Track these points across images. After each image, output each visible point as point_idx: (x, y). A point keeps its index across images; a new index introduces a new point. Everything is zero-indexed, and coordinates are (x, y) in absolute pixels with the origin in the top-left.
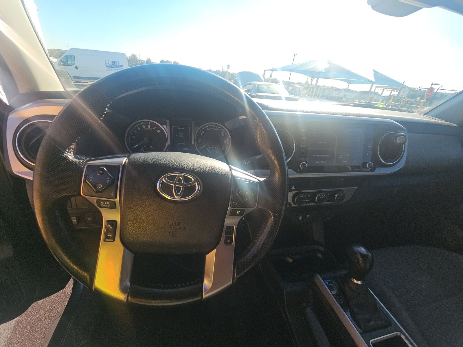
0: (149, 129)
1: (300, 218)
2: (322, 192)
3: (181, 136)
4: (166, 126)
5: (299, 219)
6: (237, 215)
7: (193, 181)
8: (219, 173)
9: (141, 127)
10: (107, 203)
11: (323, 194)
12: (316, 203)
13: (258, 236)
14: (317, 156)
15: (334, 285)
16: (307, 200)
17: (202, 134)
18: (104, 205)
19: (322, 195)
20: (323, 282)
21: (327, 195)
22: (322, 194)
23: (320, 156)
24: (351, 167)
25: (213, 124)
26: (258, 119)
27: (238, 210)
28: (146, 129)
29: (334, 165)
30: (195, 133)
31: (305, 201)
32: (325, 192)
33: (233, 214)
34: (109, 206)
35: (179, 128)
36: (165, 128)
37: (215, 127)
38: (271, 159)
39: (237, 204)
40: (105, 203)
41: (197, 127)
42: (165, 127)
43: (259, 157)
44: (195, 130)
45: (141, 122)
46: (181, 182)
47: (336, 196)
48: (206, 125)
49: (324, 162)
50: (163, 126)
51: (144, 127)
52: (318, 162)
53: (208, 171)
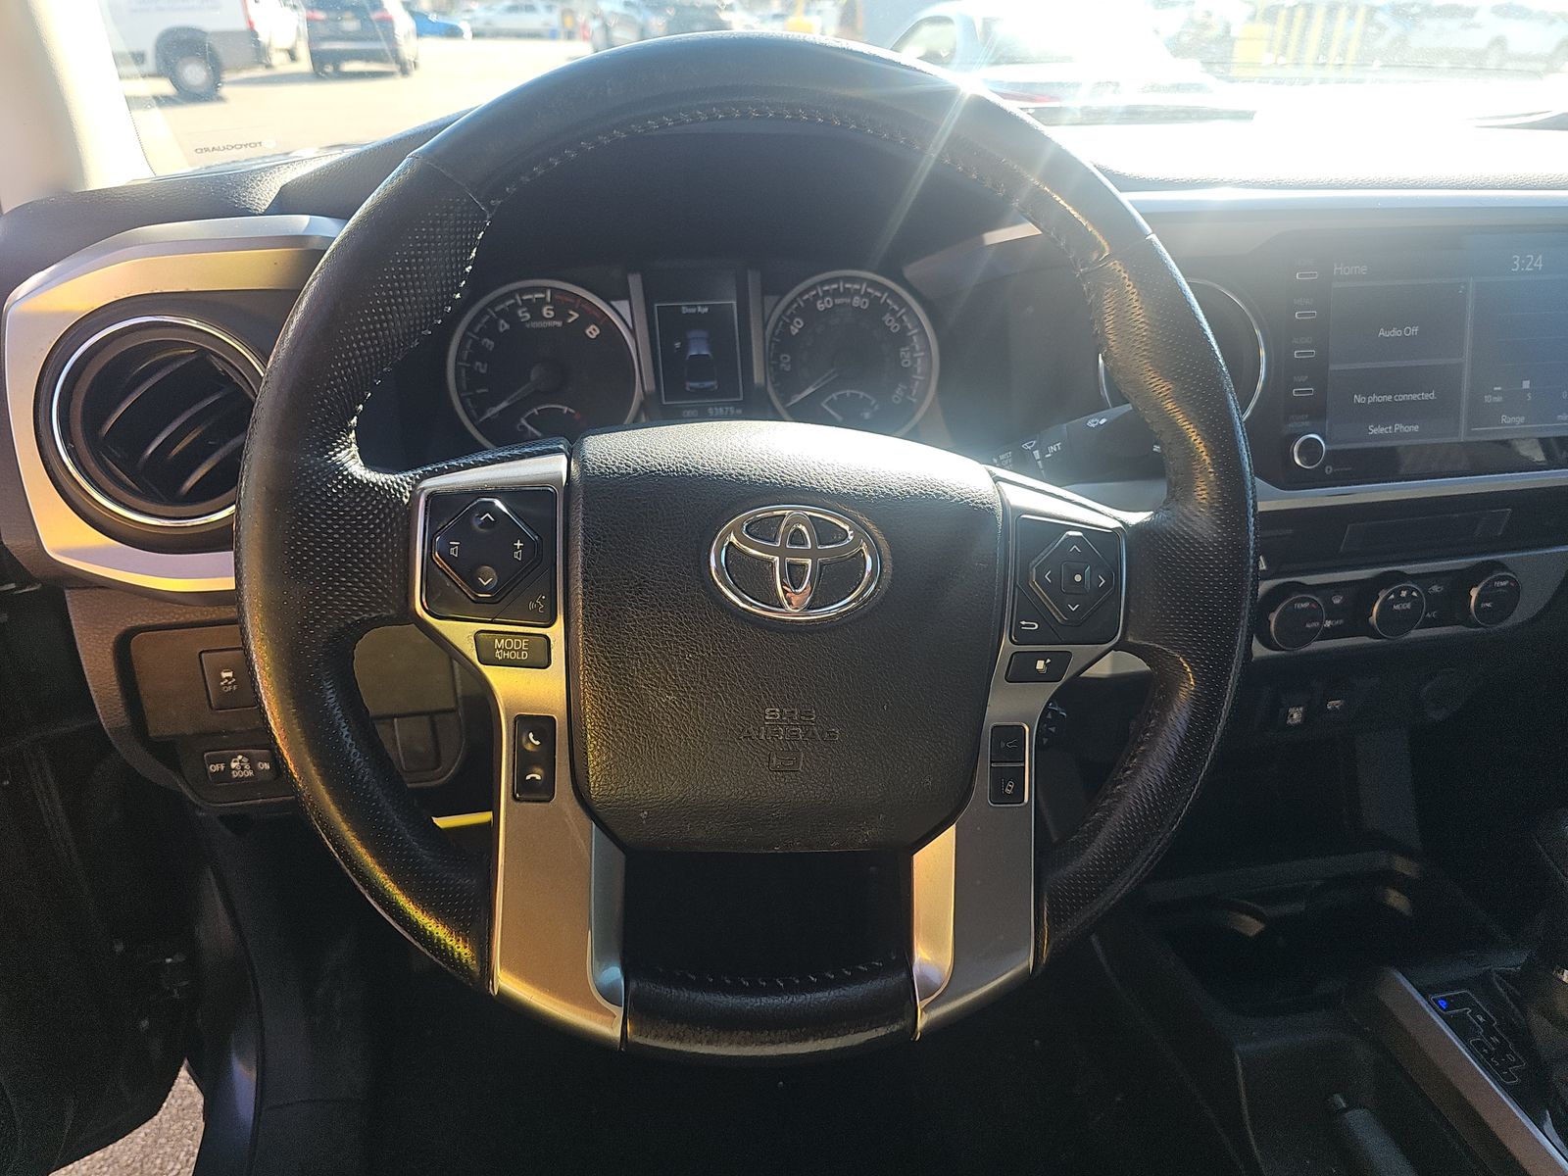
0: (550, 324)
1: (1296, 716)
2: (1402, 577)
3: (698, 349)
4: (625, 303)
5: (1289, 721)
6: (1039, 678)
7: (851, 538)
8: (952, 497)
9: (510, 315)
10: (518, 643)
11: (1410, 590)
12: (1373, 634)
13: (1128, 769)
14: (1374, 398)
15: (1476, 1010)
16: (1328, 624)
17: (795, 331)
18: (506, 651)
19: (1404, 594)
20: (1423, 1003)
21: (1427, 594)
22: (1404, 589)
23: (1389, 398)
24: (1544, 442)
25: (848, 279)
26: (1107, 248)
27: (1042, 655)
28: (536, 324)
29: (1462, 438)
30: (765, 327)
31: (1316, 624)
32: (1415, 577)
33: (1021, 672)
34: (525, 655)
35: (685, 310)
36: (625, 315)
37: (857, 292)
38: (1172, 424)
39: (1037, 626)
40: (509, 644)
41: (770, 300)
42: (623, 306)
43: (1103, 421)
44: (763, 314)
45: (510, 295)
46: (805, 543)
47: (1474, 593)
48: (813, 287)
49: (1410, 428)
50: (614, 303)
51: (524, 314)
52: (1382, 430)
53: (908, 492)
